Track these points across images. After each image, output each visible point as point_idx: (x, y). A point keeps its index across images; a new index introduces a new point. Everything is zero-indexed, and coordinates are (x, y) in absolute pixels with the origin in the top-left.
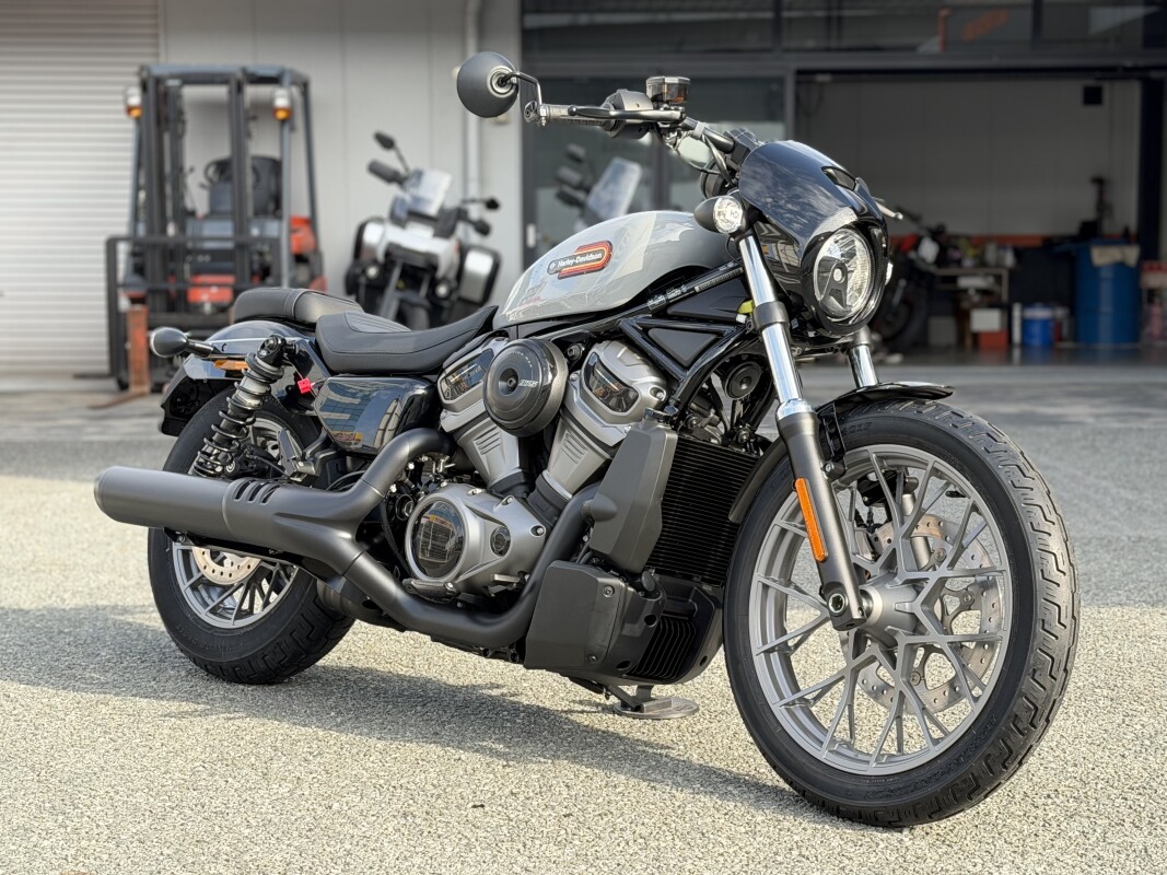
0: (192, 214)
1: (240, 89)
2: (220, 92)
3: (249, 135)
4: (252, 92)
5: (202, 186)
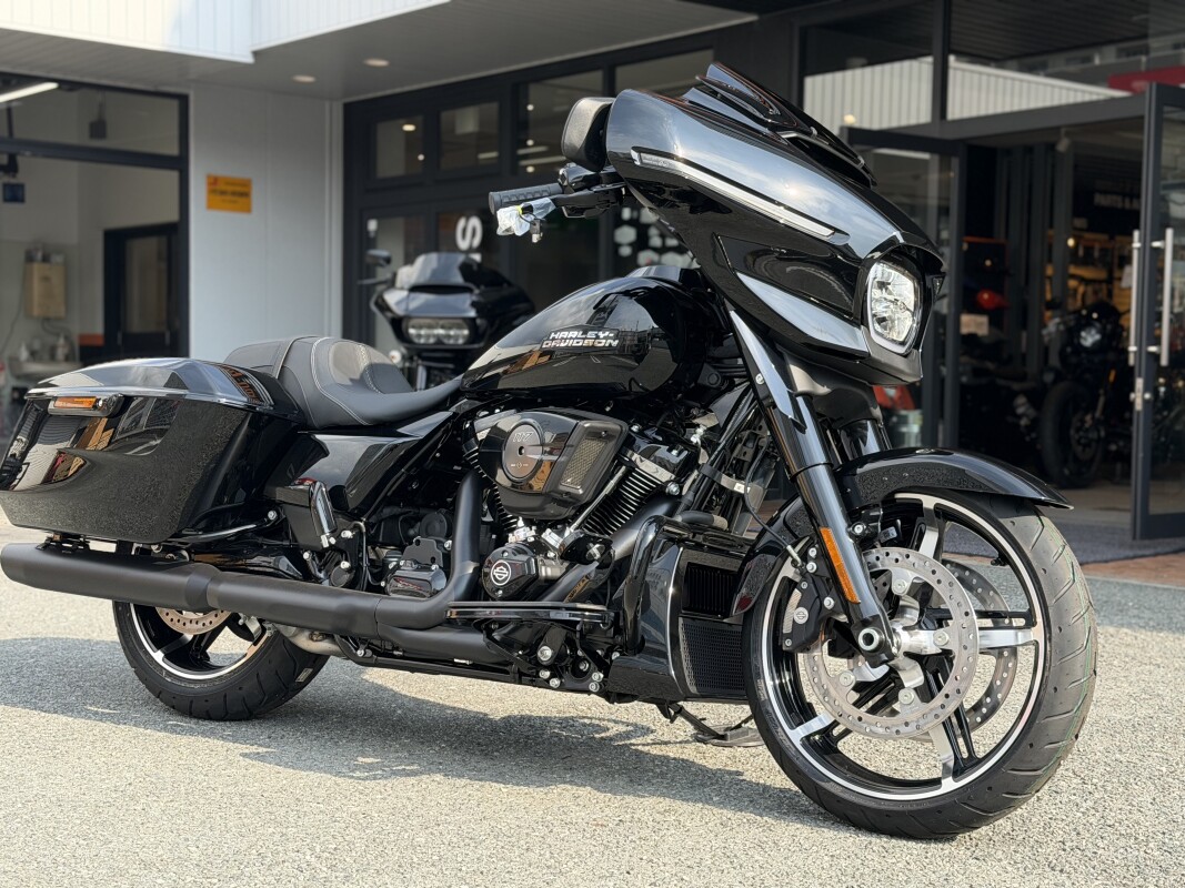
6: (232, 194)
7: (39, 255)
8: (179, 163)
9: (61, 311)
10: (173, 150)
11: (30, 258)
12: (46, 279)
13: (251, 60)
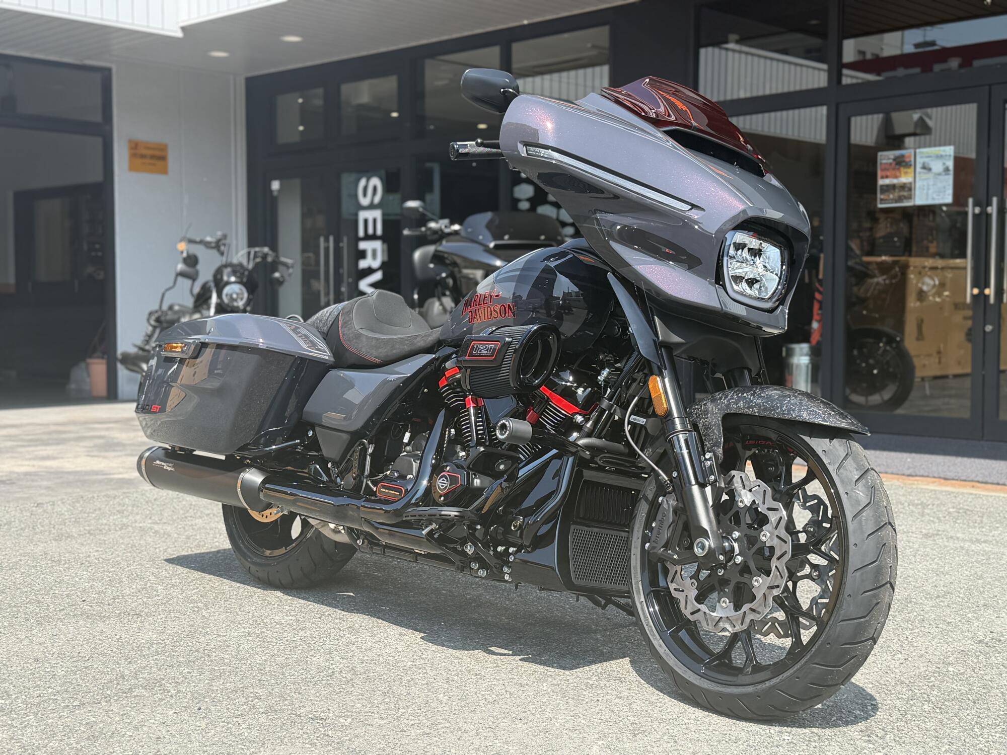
6: (151, 158)
13: (180, 34)
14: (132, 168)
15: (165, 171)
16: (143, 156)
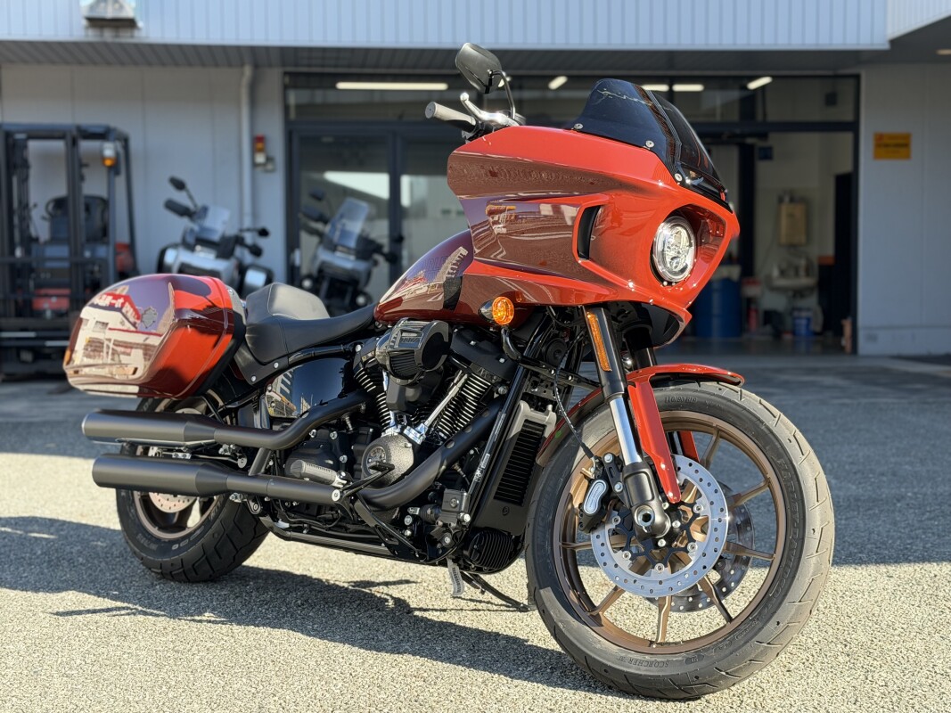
0: (36, 240)
1: (74, 143)
2: (59, 145)
3: (82, 178)
4: (85, 145)
5: (44, 218)
6: (893, 146)
7: (787, 199)
8: (853, 127)
9: (803, 239)
10: (849, 117)
11: (781, 200)
12: (791, 216)
13: (886, 46)
14: (877, 156)
15: (908, 156)
16: (887, 146)
